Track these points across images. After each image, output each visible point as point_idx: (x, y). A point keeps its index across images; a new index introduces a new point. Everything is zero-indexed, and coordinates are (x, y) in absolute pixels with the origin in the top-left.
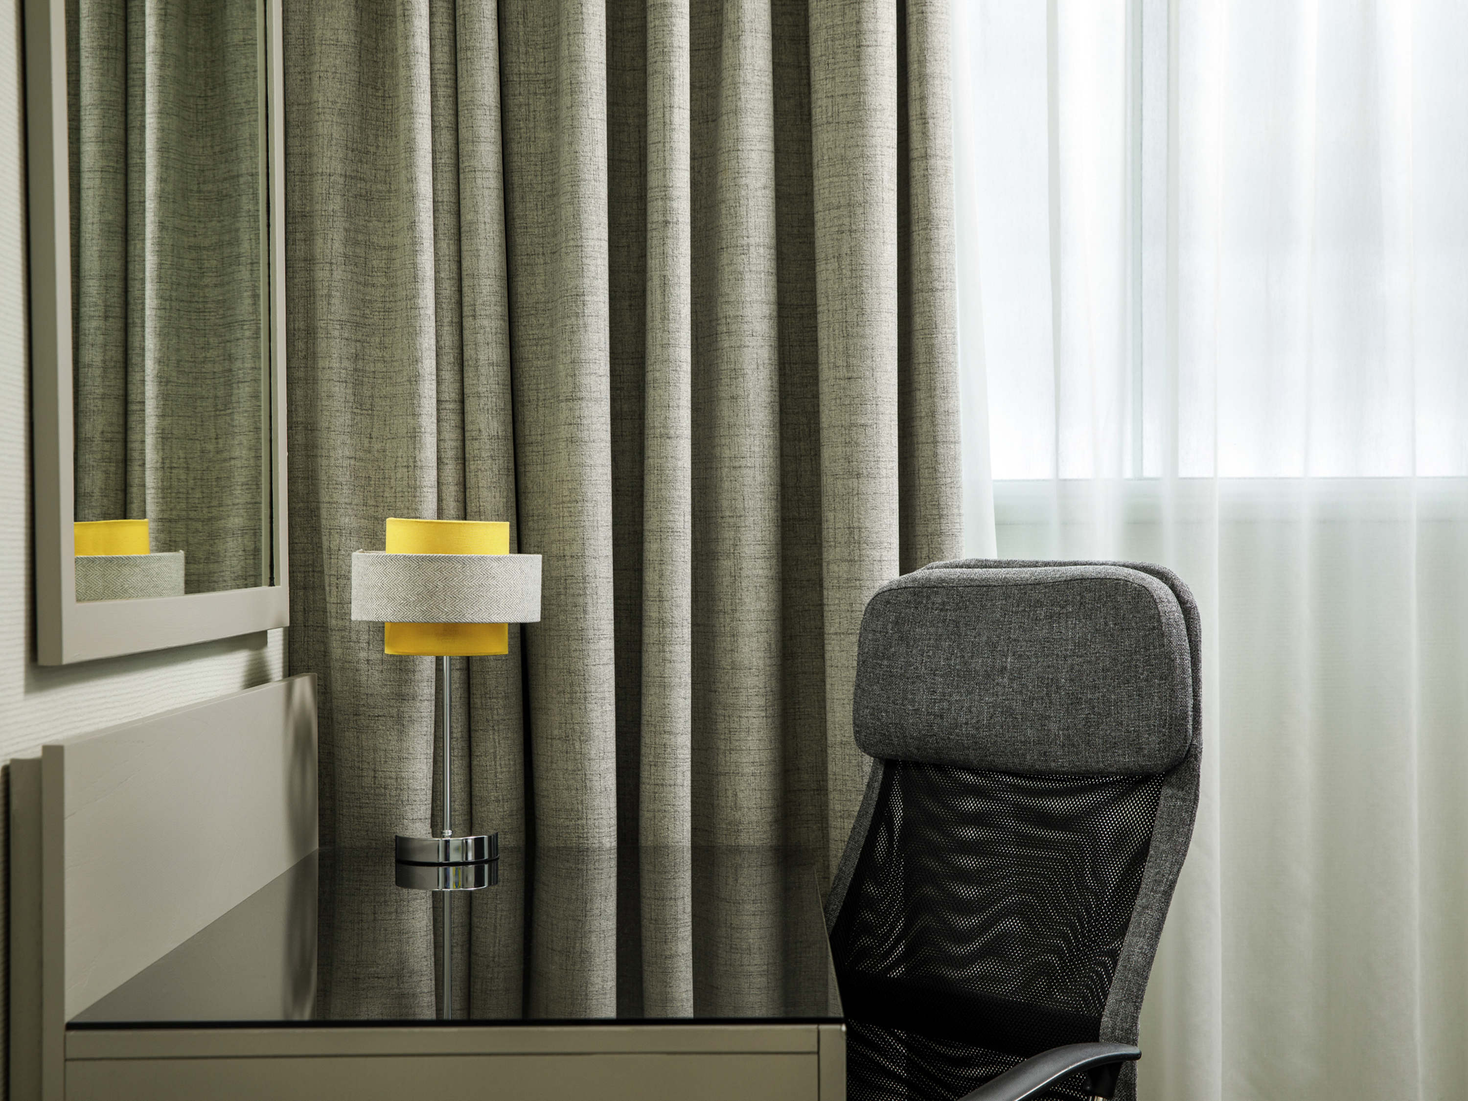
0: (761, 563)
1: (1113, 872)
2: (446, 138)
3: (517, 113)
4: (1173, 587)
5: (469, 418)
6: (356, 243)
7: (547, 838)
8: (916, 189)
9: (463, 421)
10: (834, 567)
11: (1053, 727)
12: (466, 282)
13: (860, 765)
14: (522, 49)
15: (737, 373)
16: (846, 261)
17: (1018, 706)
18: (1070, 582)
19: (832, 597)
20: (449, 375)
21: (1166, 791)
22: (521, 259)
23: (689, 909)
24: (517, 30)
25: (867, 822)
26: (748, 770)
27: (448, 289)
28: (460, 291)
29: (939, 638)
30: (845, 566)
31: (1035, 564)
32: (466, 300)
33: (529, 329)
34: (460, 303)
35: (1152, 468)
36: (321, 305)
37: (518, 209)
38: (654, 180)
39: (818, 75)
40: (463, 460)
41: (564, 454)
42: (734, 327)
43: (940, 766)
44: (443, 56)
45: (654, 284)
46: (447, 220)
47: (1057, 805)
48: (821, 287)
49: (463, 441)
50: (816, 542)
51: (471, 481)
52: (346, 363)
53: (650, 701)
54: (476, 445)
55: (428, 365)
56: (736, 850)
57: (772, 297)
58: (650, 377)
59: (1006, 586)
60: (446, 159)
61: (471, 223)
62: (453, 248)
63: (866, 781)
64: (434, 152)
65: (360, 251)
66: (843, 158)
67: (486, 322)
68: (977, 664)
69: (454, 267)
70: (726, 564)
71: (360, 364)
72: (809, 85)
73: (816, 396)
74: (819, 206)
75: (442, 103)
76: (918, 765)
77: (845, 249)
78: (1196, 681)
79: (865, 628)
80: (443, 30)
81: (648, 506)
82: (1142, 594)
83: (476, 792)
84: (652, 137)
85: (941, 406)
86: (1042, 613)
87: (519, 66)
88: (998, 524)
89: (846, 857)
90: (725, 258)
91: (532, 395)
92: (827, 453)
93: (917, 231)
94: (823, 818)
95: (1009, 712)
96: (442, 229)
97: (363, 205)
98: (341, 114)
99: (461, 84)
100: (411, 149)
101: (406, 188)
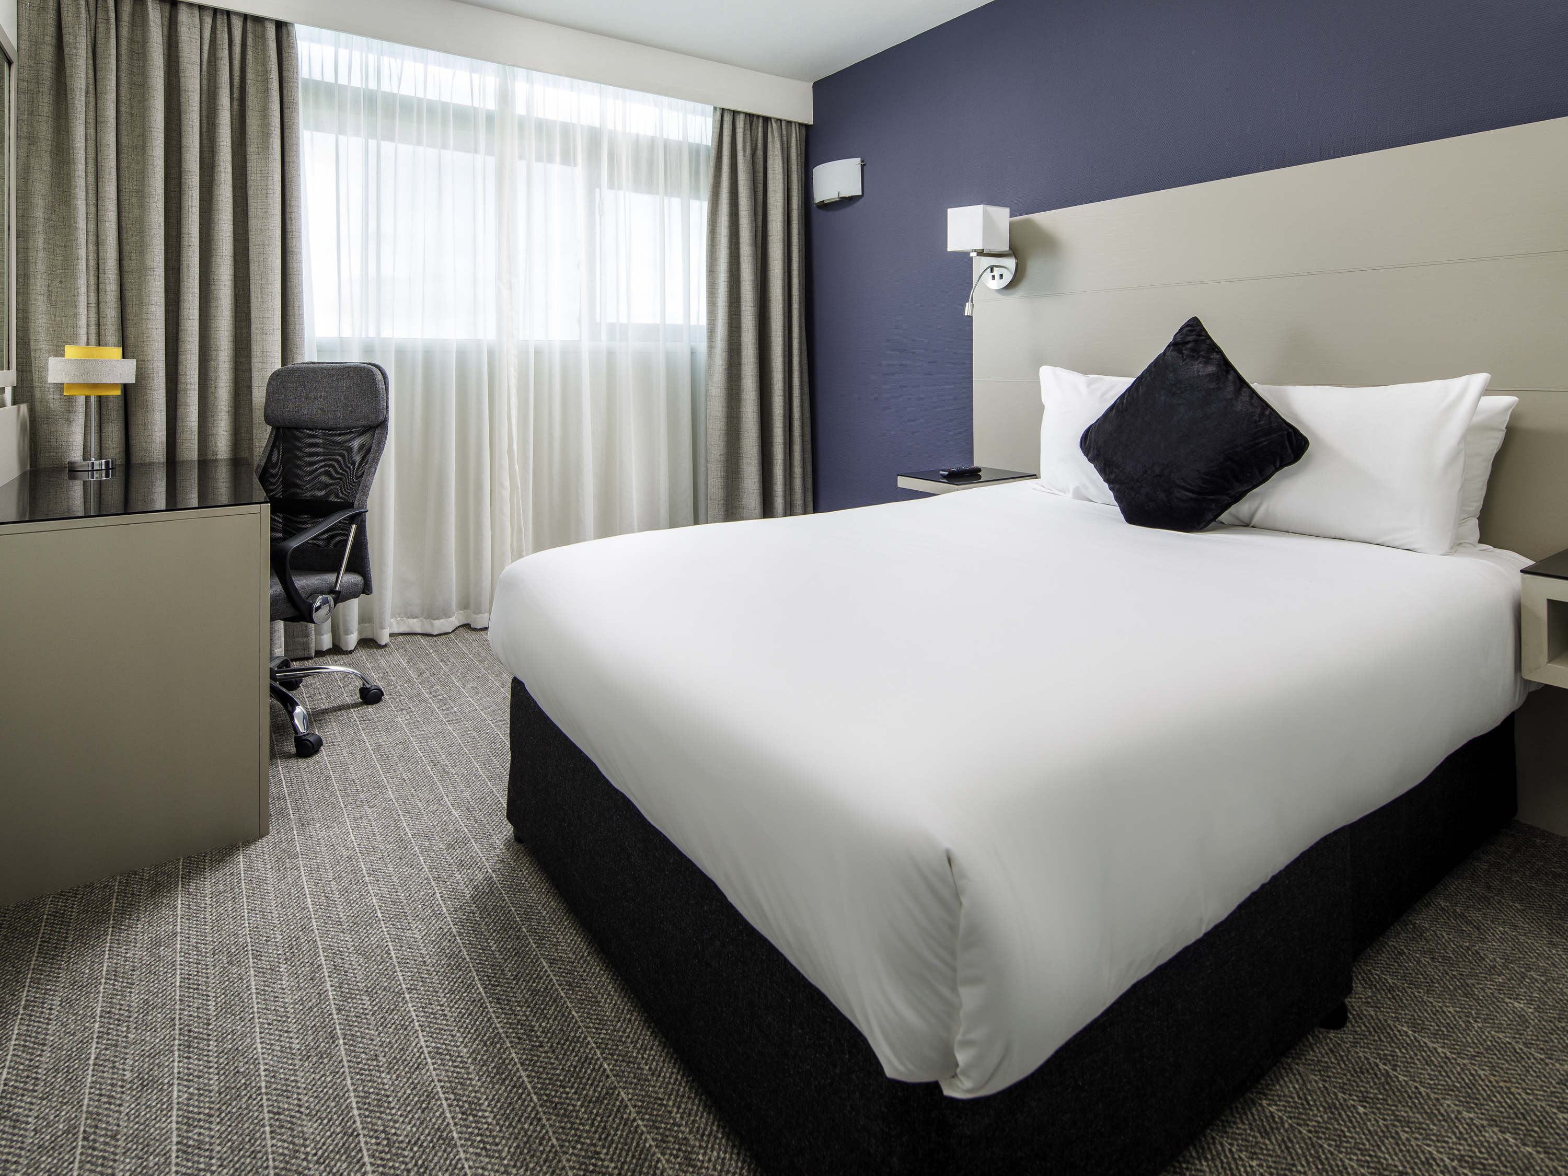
0: (227, 363)
1: (358, 458)
2: (92, 209)
3: (124, 202)
4: (380, 370)
5: (101, 310)
6: (49, 244)
7: (135, 460)
8: (289, 241)
9: (99, 311)
10: (256, 364)
11: (339, 414)
12: (101, 261)
13: (266, 430)
14: (127, 180)
15: (217, 298)
16: (262, 263)
17: (326, 408)
18: (345, 368)
19: (256, 375)
20: (93, 295)
21: (377, 431)
22: (125, 254)
23: (196, 482)
24: (125, 173)
25: (269, 448)
26: (221, 433)
27: (92, 263)
28: (98, 264)
29: (297, 387)
30: (260, 364)
31: (333, 363)
32: (101, 267)
33: (129, 279)
34: (98, 268)
35: (372, 334)
36: (32, 266)
37: (124, 236)
38: (184, 230)
39: (251, 201)
40: (98, 325)
41: (145, 324)
42: (216, 283)
43: (297, 428)
44: (91, 179)
45: (184, 266)
46: (92, 238)
47: (339, 439)
48: (251, 271)
49: (99, 318)
50: (249, 356)
51: (102, 332)
52: (43, 288)
53: (181, 411)
54: (105, 320)
55: (83, 290)
56: (216, 460)
57: (232, 274)
58: (181, 298)
59: (322, 369)
60: (92, 216)
61: (103, 240)
62: (95, 248)
63: (268, 435)
64: (87, 213)
65: (51, 247)
66: (261, 229)
67: (110, 276)
68: (311, 395)
69: (95, 255)
70: (213, 363)
71: (50, 289)
72: (247, 204)
73: (249, 307)
74: (251, 244)
75: (90, 196)
76: (288, 428)
77: (262, 259)
78: (387, 398)
79: (269, 384)
80: (91, 169)
81: (180, 342)
82: (369, 372)
83: (103, 445)
84: (184, 216)
85: (297, 312)
86: (335, 378)
87: (126, 185)
88: (318, 351)
89: (261, 460)
90: (213, 259)
91: (130, 303)
92: (253, 327)
93: (289, 256)
94: (251, 449)
95: (323, 410)
96: (90, 241)
97: (52, 230)
98: (42, 195)
99: (99, 190)
100: (75, 211)
101: (73, 225)
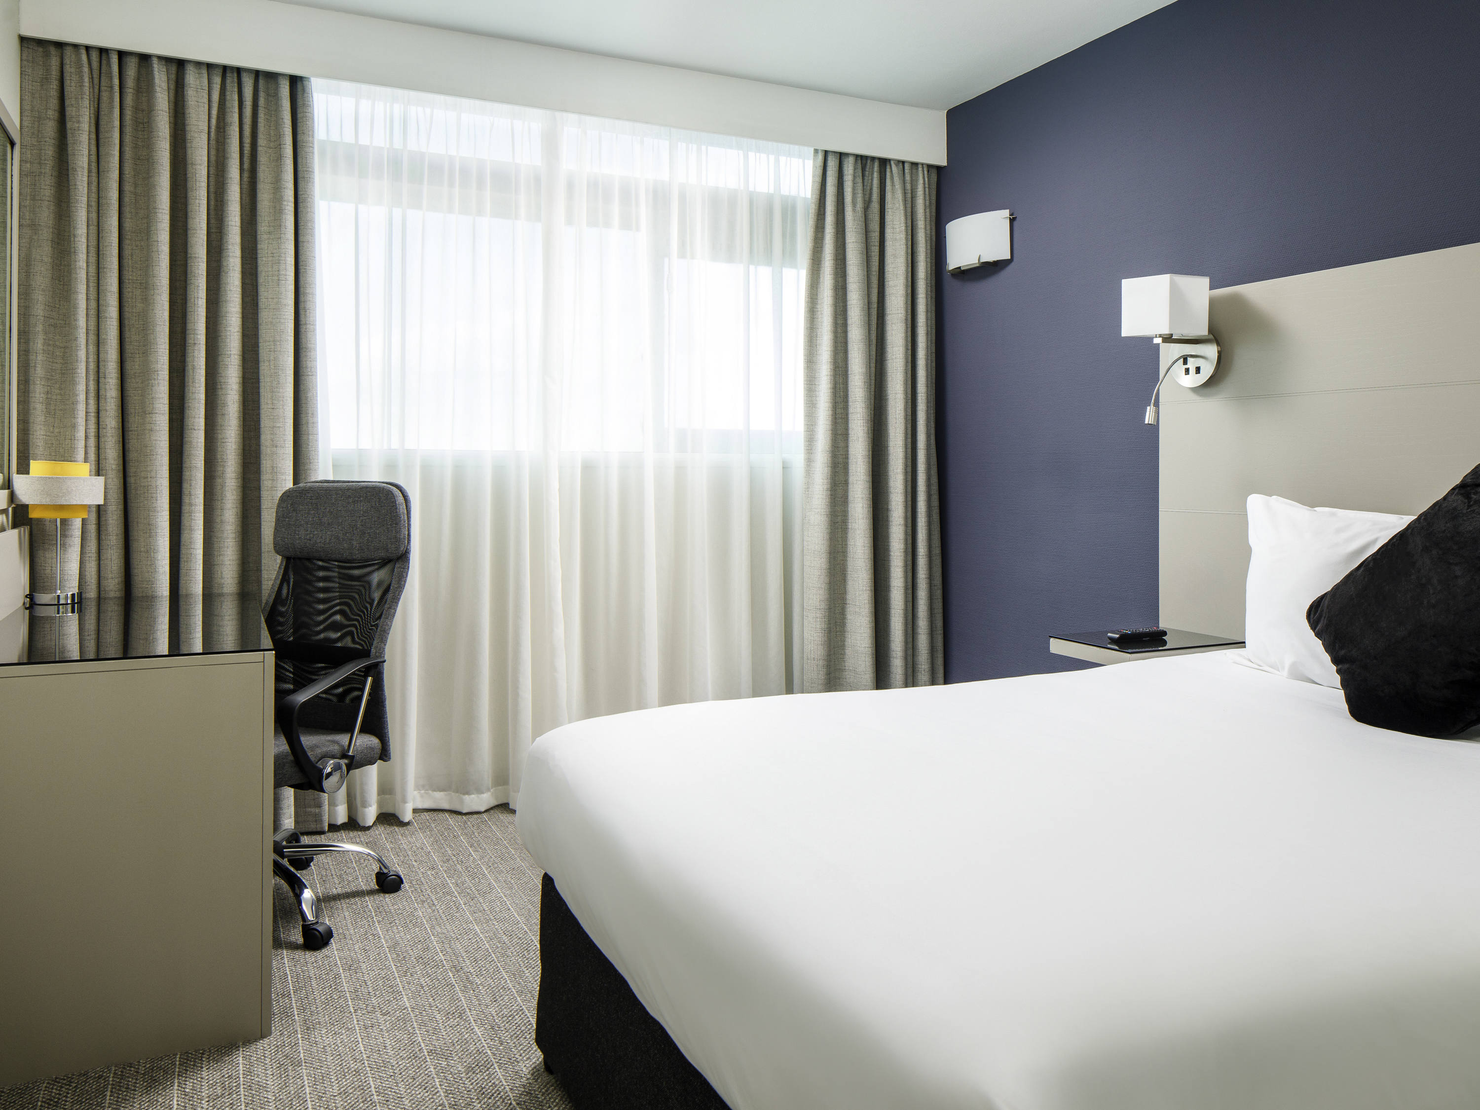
0: (234, 481)
1: (377, 596)
2: (93, 304)
3: (127, 294)
4: (401, 491)
5: (101, 420)
6: (49, 345)
7: (137, 592)
8: (302, 336)
9: (98, 421)
10: (265, 482)
11: (355, 543)
12: (101, 364)
13: (275, 560)
14: (130, 269)
15: (225, 405)
16: (272, 363)
17: (341, 535)
18: (362, 488)
19: (264, 494)
20: (92, 402)
21: (397, 565)
22: (128, 355)
23: (201, 619)
24: (127, 262)
25: (278, 582)
26: (227, 563)
27: (92, 366)
28: (98, 367)
29: (309, 510)
30: (270, 482)
31: (349, 482)
32: (101, 370)
33: (131, 384)
34: (98, 372)
35: (395, 445)
36: (32, 370)
37: (127, 334)
38: (190, 326)
39: (262, 291)
40: (98, 437)
41: (148, 436)
42: (223, 386)
43: (309, 559)
44: (93, 269)
45: (189, 367)
46: (93, 337)
47: (356, 572)
48: (261, 372)
49: (98, 429)
50: (258, 472)
51: (102, 445)
52: (42, 395)
53: (185, 537)
54: (105, 431)
55: (82, 397)
56: (221, 595)
57: (241, 375)
58: (186, 405)
59: (336, 489)
60: (93, 312)
61: (104, 339)
62: (95, 349)
63: (278, 566)
64: (87, 309)
65: (51, 348)
66: (271, 323)
67: (110, 380)
68: (325, 520)
69: (96, 357)
70: (219, 481)
71: (49, 396)
72: (257, 292)
73: (259, 414)
74: (261, 340)
75: (91, 289)
76: (300, 559)
77: (272, 358)
78: (409, 525)
79: (279, 506)
80: (93, 259)
81: (185, 457)
82: (389, 493)
83: (102, 574)
84: (189, 309)
85: (311, 420)
86: (351, 500)
87: (128, 275)
88: (333, 466)
89: (270, 595)
90: (220, 359)
91: (132, 411)
92: (263, 437)
93: (302, 354)
94: (259, 582)
95: (337, 538)
96: (90, 341)
97: (52, 329)
98: (43, 290)
99: (101, 282)
100: (75, 307)
101: (73, 323)
